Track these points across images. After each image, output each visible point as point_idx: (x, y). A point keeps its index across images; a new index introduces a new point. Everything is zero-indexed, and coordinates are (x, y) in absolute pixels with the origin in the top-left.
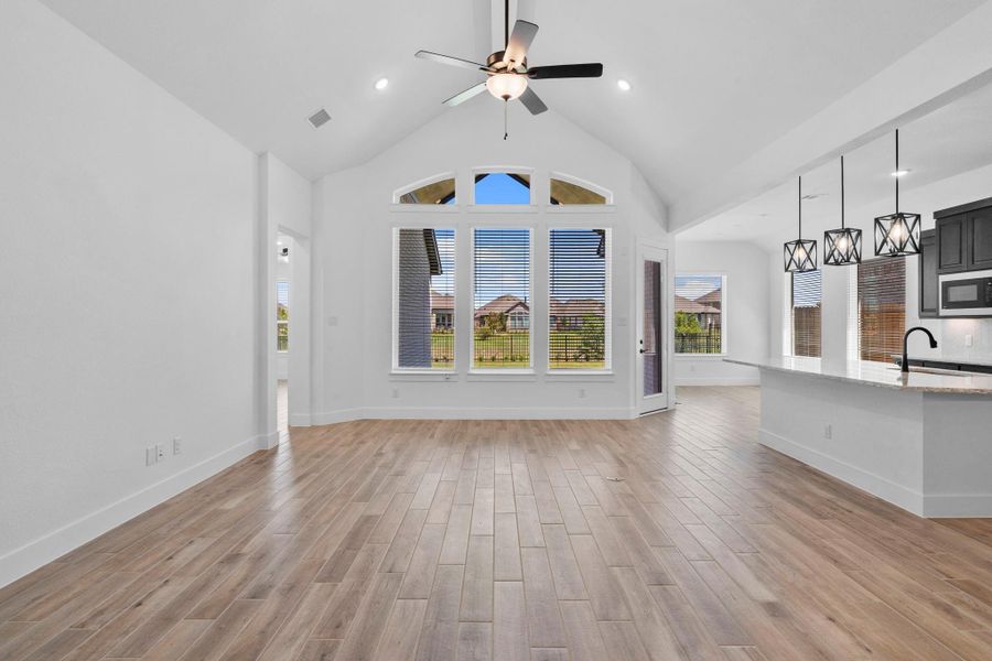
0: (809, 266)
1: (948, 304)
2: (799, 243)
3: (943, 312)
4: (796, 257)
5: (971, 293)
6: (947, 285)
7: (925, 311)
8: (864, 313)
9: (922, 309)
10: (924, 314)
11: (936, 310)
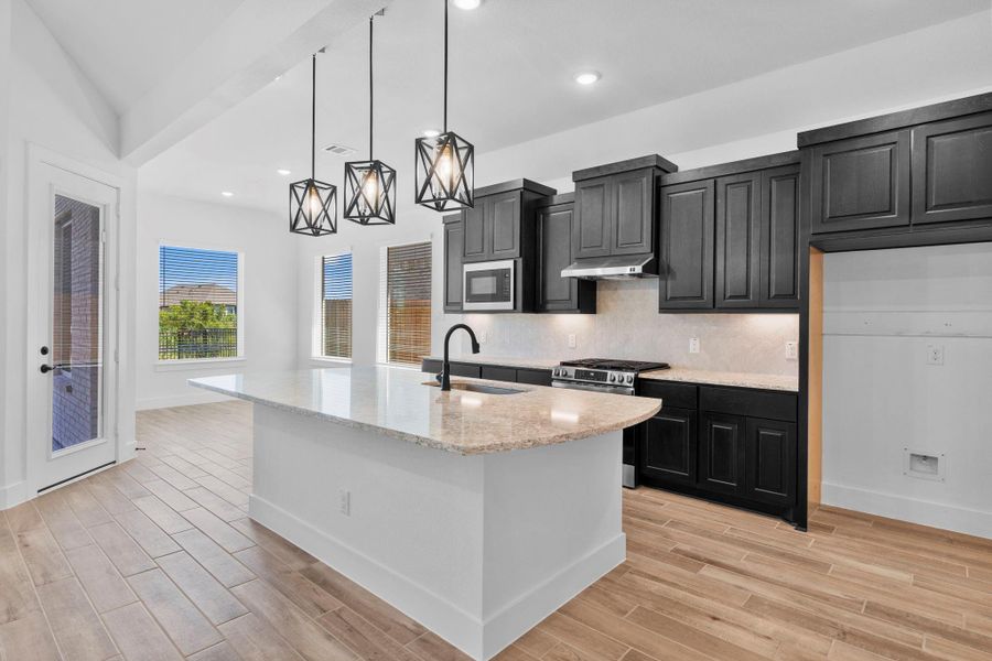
0: (326, 226)
1: (473, 298)
2: (310, 184)
3: (467, 306)
4: (305, 208)
5: (486, 286)
6: (471, 275)
7: (451, 306)
8: (393, 307)
9: (447, 303)
10: (449, 308)
11: (461, 304)
